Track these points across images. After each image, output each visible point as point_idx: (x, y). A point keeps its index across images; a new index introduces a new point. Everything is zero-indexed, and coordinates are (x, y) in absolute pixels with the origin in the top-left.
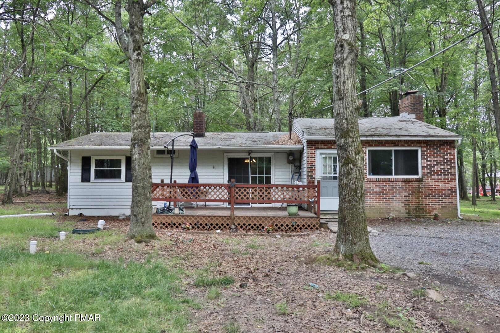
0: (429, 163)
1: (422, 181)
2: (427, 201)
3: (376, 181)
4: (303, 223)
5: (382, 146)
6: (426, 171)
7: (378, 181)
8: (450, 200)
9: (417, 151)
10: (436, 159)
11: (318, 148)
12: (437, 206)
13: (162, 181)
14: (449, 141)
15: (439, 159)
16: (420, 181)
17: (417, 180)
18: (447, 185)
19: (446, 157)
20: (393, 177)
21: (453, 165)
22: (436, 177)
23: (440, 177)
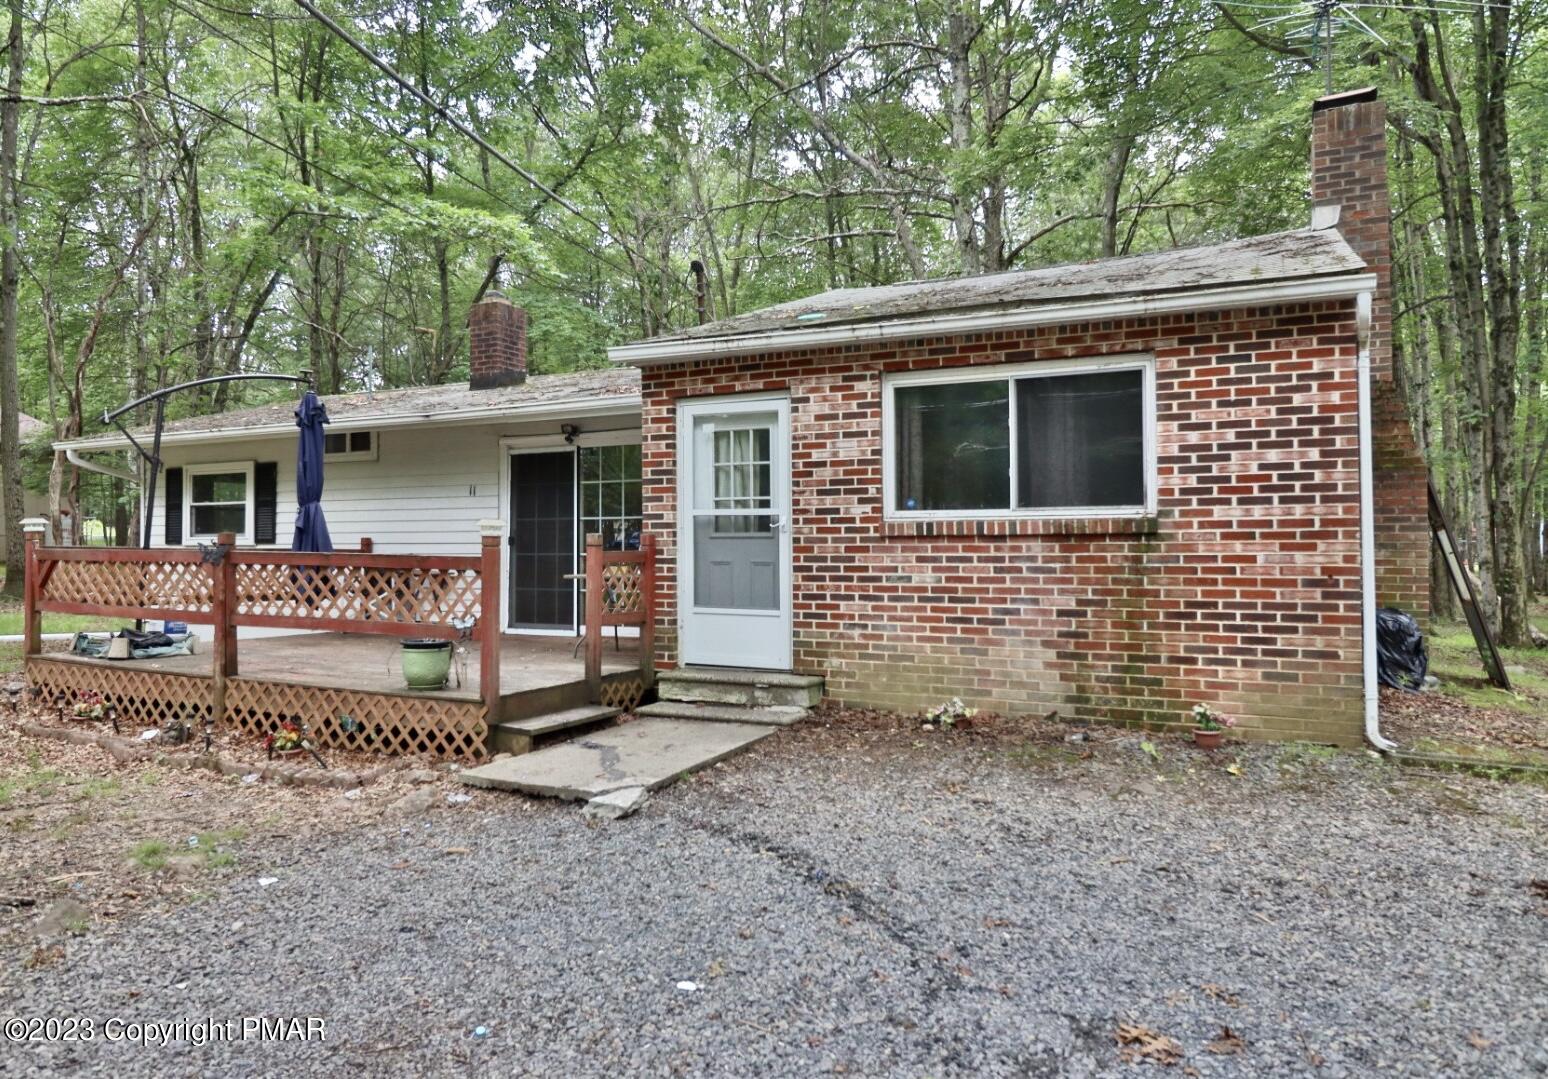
0: (1194, 438)
1: (1153, 535)
2: (1182, 641)
3: (920, 537)
5: (951, 364)
6: (1176, 481)
7: (927, 534)
8: (1319, 643)
9: (1136, 377)
10: (1235, 413)
12: (1239, 673)
14: (1318, 304)
15: (1255, 412)
16: (1144, 533)
17: (1125, 532)
18: (1300, 558)
19: (1298, 399)
20: (1013, 514)
21: (1339, 442)
22: (1234, 512)
23: (1257, 512)
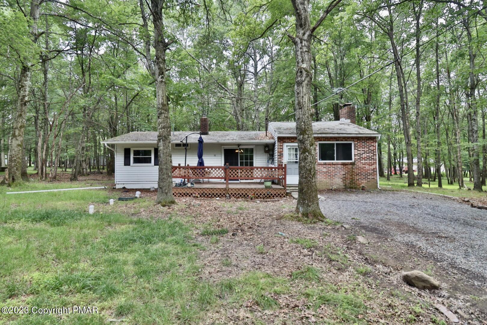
0: (359, 152)
1: (354, 164)
2: (358, 177)
3: (324, 164)
4: (275, 193)
5: (328, 140)
6: (357, 157)
7: (325, 164)
8: (373, 177)
9: (351, 144)
10: (363, 149)
11: (285, 142)
12: (364, 181)
13: (179, 165)
14: (372, 137)
15: (366, 149)
16: (353, 164)
17: (351, 164)
18: (371, 167)
19: (370, 148)
20: (335, 161)
21: (375, 153)
22: (363, 161)
23: (366, 161)
